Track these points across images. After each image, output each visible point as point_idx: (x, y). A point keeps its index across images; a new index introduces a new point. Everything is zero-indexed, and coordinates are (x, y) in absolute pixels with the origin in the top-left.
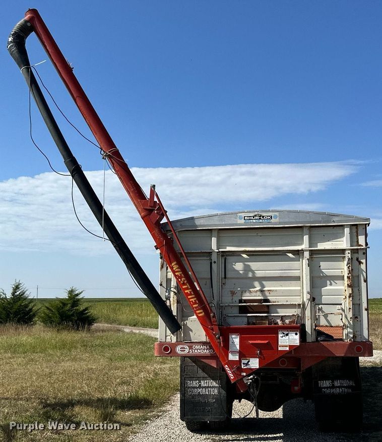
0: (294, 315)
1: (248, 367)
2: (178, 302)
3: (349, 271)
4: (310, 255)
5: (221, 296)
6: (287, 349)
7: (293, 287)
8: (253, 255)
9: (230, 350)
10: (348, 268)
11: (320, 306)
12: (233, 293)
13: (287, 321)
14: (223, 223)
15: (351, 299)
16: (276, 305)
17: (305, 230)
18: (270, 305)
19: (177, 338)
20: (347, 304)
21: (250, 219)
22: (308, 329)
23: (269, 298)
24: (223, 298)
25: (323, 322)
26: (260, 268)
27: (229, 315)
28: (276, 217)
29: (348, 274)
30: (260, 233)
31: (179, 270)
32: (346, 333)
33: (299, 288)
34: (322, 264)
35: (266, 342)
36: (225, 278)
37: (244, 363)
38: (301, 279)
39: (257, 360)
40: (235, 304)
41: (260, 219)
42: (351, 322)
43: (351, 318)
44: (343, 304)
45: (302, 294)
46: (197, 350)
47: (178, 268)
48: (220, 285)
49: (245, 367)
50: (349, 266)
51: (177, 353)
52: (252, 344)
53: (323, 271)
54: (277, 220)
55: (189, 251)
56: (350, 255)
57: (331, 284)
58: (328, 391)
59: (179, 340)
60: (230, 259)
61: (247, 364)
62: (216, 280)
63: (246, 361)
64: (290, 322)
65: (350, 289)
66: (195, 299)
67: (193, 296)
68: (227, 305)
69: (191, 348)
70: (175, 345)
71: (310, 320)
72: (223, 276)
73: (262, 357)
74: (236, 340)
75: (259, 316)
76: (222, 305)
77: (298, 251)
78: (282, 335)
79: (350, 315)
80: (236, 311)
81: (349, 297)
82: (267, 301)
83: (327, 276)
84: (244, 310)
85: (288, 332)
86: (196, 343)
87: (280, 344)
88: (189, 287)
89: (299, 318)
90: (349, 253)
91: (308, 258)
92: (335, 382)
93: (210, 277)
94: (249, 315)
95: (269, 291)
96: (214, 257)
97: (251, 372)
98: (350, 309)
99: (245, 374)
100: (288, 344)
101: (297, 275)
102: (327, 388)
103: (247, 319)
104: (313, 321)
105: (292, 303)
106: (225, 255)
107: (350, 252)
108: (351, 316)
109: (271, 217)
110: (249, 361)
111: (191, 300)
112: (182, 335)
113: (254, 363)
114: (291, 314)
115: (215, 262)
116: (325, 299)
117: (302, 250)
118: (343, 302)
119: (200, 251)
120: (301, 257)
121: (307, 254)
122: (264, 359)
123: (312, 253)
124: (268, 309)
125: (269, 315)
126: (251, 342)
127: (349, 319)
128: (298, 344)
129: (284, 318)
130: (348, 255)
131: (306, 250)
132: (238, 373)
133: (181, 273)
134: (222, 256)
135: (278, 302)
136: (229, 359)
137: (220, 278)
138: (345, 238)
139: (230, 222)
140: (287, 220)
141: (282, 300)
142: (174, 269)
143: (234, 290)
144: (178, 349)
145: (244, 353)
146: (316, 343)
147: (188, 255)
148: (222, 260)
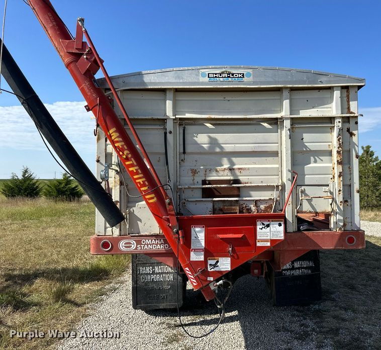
0: (270, 199)
1: (216, 269)
2: (121, 184)
3: (340, 144)
4: (291, 125)
5: (178, 176)
6: (269, 244)
7: (270, 164)
8: (219, 124)
9: (192, 247)
10: (339, 140)
11: (303, 188)
12: (194, 172)
13: (262, 207)
14: (181, 81)
15: (341, 179)
16: (249, 186)
17: (286, 93)
18: (242, 187)
19: (120, 230)
20: (336, 185)
21: (216, 77)
22: (289, 216)
23: (240, 178)
24: (181, 178)
25: (306, 207)
26: (229, 140)
27: (189, 200)
28: (249, 75)
29: (339, 148)
30: (229, 96)
31: (120, 139)
32: (335, 221)
33: (277, 166)
34: (305, 136)
35: (240, 236)
36: (184, 153)
37: (211, 265)
38: (280, 155)
39: (229, 260)
40: (198, 186)
41: (229, 77)
42: (341, 207)
43: (341, 202)
44: (331, 185)
45: (280, 173)
46: (148, 245)
47: (118, 137)
48: (178, 162)
49: (212, 270)
50: (340, 139)
51: (120, 250)
52: (222, 239)
53: (306, 144)
54: (251, 79)
55: (136, 117)
56: (340, 125)
57: (315, 162)
58: (288, 273)
59: (122, 233)
60: (190, 129)
61: (215, 266)
62: (173, 155)
63: (213, 262)
64: (266, 207)
65: (340, 166)
66: (144, 179)
67: (141, 176)
68: (187, 187)
69: (139, 242)
70: (117, 240)
71: (291, 205)
72: (182, 151)
73: (235, 255)
74: (199, 235)
75: (227, 200)
76: (180, 187)
77: (277, 119)
78: (261, 227)
79: (339, 198)
80: (198, 195)
81: (339, 176)
82: (237, 181)
83: (311, 151)
84: (208, 193)
85: (269, 223)
86: (146, 236)
87: (258, 238)
88: (135, 164)
89: (278, 203)
90: (339, 122)
91: (289, 127)
92: (295, 263)
93: (164, 151)
94: (215, 199)
95: (239, 169)
96: (170, 126)
97: (221, 275)
98: (340, 191)
99: (212, 279)
100: (269, 238)
101: (275, 149)
102: (287, 270)
103: (212, 204)
104: (295, 206)
105: (268, 184)
106: (183, 122)
107: (340, 120)
108: (342, 200)
109: (243, 75)
110: (218, 262)
111: (137, 181)
112: (128, 227)
113: (225, 264)
114: (267, 198)
115: (170, 132)
116: (308, 179)
117: (282, 118)
118: (330, 182)
119: (150, 117)
120: (279, 127)
121: (287, 123)
122: (238, 258)
123: (294, 121)
124: (238, 192)
125: (240, 199)
126: (221, 236)
127: (339, 203)
128: (283, 238)
129: (259, 203)
130: (338, 124)
131: (287, 119)
132: (203, 277)
133: (123, 143)
134: (180, 125)
135: (251, 183)
136: (191, 260)
137: (178, 153)
138: (334, 104)
139: (190, 80)
140: (263, 79)
141: (256, 181)
142: (113, 138)
143: (195, 168)
144: (122, 245)
145: (211, 251)
146: (299, 234)
147: (135, 121)
148: (179, 130)
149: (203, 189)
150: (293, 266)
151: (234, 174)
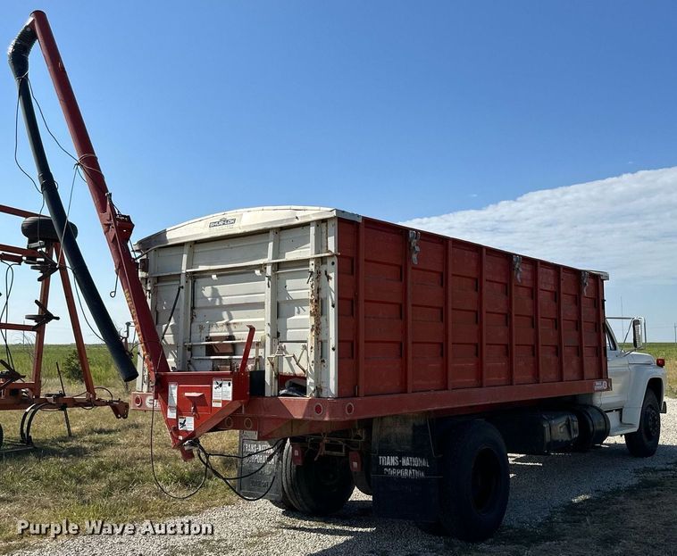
149: (206, 345)
150: (400, 463)
151: (230, 330)
